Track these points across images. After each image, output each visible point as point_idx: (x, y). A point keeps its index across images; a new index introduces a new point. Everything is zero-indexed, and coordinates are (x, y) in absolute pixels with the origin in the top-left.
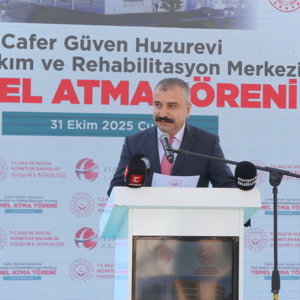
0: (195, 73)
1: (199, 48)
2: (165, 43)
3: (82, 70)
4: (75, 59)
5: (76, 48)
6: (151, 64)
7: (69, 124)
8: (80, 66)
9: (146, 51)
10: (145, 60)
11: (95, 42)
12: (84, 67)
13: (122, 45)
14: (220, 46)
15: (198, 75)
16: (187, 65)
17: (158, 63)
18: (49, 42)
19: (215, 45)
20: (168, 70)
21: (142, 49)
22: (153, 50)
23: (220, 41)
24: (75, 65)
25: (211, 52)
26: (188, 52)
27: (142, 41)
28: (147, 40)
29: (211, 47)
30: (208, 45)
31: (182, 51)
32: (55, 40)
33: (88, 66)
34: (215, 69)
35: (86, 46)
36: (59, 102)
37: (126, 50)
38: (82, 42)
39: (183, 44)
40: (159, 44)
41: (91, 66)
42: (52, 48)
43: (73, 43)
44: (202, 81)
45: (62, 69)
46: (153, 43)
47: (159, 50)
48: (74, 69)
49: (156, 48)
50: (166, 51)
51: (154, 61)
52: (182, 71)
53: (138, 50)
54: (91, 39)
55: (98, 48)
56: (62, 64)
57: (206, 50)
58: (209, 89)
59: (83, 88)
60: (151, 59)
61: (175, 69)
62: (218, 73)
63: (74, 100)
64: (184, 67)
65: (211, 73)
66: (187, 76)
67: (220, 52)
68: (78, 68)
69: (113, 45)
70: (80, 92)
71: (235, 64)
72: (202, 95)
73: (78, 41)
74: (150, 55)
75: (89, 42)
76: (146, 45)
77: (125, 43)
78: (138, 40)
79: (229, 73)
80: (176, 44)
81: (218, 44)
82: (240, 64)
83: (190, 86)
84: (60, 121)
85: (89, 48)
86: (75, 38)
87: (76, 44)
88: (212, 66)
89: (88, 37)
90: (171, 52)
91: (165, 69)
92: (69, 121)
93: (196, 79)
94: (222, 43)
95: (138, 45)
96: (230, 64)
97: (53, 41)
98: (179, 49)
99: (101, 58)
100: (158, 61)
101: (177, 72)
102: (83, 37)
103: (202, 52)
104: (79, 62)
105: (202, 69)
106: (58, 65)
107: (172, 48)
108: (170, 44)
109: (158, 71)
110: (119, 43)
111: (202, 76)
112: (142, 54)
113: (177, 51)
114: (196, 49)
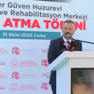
0: (53, 17)
1: (54, 9)
2: (43, 6)
3: (14, 15)
4: (11, 11)
5: (12, 7)
6: (38, 14)
7: (10, 35)
8: (13, 13)
9: (37, 9)
10: (36, 12)
11: (18, 5)
12: (15, 14)
13: (28, 7)
14: (61, 8)
15: (54, 18)
16: (50, 14)
17: (41, 13)
18: (2, 4)
19: (59, 8)
20: (44, 16)
21: (35, 8)
22: (39, 9)
23: (61, 6)
24: (11, 13)
25: (58, 10)
26: (51, 10)
27: (35, 6)
28: (37, 5)
29: (58, 8)
30: (57, 8)
31: (49, 10)
32: (4, 4)
33: (16, 14)
34: (59, 16)
35: (15, 6)
36: (6, 26)
37: (29, 8)
38: (14, 5)
39: (49, 7)
40: (41, 6)
41: (17, 14)
42: (3, 7)
43: (11, 5)
44: (55, 20)
45: (7, 14)
46: (39, 6)
47: (41, 9)
48: (11, 15)
49: (40, 8)
50: (43, 9)
51: (39, 13)
52: (49, 16)
53: (34, 9)
54: (17, 4)
55: (20, 7)
56: (7, 13)
57: (57, 9)
58: (57, 23)
59: (14, 22)
60: (38, 12)
61: (46, 16)
62: (60, 17)
63: (11, 26)
64: (49, 15)
65: (58, 17)
66: (50, 18)
67: (61, 10)
68: (12, 14)
69: (25, 7)
70: (13, 23)
71: (66, 15)
72: (55, 25)
73: (13, 4)
74: (38, 10)
75: (17, 5)
76: (36, 7)
77: (29, 6)
78: (34, 5)
79: (64, 18)
80: (47, 7)
81: (60, 7)
82: (67, 14)
83: (51, 22)
84: (6, 33)
85: (16, 7)
86: (12, 3)
87: (12, 6)
88: (58, 15)
89: (16, 3)
90: (45, 10)
91: (43, 16)
92: (10, 33)
93: (53, 19)
94: (62, 7)
95: (34, 7)
96: (64, 14)
97: (3, 4)
98: (48, 9)
99: (21, 11)
100: (40, 13)
101: (47, 17)
102: (14, 3)
103: (55, 10)
104: (13, 12)
105: (55, 16)
106: (5, 13)
107: (45, 8)
108: (44, 7)
109: (41, 16)
110: (27, 6)
111: (55, 18)
112: (35, 10)
113: (47, 9)
114: (53, 9)
